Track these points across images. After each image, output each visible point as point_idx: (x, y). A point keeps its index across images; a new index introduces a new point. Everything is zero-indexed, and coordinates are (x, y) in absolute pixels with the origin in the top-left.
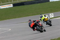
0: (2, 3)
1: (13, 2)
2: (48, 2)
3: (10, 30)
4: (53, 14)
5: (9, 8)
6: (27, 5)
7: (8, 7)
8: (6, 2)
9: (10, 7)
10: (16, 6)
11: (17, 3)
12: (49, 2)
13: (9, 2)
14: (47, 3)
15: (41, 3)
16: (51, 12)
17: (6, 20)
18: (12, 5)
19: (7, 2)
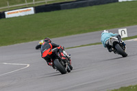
0: (9, 5)
1: (34, 3)
2: (114, 2)
3: (28, 65)
4: (125, 30)
5: (26, 16)
6: (67, 8)
7: (22, 14)
8: (18, 4)
9: (29, 15)
10: (42, 12)
11: (43, 4)
12: (116, 4)
13: (27, 4)
14: (113, 4)
15: (98, 4)
16: (122, 26)
17: (18, 44)
18: (32, 9)
19: (20, 3)
